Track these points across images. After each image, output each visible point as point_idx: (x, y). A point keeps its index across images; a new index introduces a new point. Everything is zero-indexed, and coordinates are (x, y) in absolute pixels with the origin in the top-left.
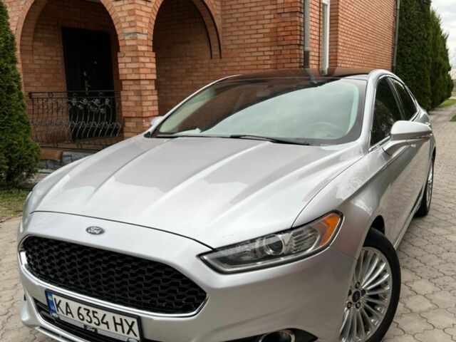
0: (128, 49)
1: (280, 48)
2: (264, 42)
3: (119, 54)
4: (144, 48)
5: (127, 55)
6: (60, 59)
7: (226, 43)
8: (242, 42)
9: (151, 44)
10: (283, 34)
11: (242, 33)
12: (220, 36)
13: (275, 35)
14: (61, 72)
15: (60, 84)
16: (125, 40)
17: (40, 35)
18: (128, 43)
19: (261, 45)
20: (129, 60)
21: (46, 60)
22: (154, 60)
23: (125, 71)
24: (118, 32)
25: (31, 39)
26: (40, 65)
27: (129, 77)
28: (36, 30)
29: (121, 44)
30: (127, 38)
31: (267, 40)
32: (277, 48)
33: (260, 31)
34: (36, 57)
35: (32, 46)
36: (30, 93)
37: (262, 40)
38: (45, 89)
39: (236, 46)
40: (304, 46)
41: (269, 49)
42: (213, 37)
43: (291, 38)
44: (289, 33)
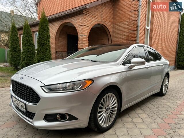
0: (81, 40)
1: (129, 41)
2: (124, 40)
3: (78, 41)
4: (85, 40)
5: (80, 41)
6: (66, 43)
7: (113, 40)
8: (118, 39)
9: (87, 38)
10: (130, 37)
11: (118, 37)
12: (112, 37)
13: (128, 37)
14: (66, 46)
15: (65, 50)
16: (80, 37)
17: (61, 36)
18: (81, 38)
19: (123, 40)
20: (80, 43)
21: (62, 43)
22: (88, 43)
23: (79, 46)
24: (78, 35)
25: (58, 37)
26: (60, 44)
27: (80, 48)
28: (60, 34)
29: (79, 38)
30: (81, 36)
31: (126, 39)
32: (128, 41)
33: (123, 36)
34: (59, 42)
35: (59, 39)
36: (57, 52)
37: (124, 39)
38: (61, 51)
39: (116, 41)
40: (137, 41)
41: (126, 42)
42: (110, 38)
43: (133, 38)
44: (132, 37)
